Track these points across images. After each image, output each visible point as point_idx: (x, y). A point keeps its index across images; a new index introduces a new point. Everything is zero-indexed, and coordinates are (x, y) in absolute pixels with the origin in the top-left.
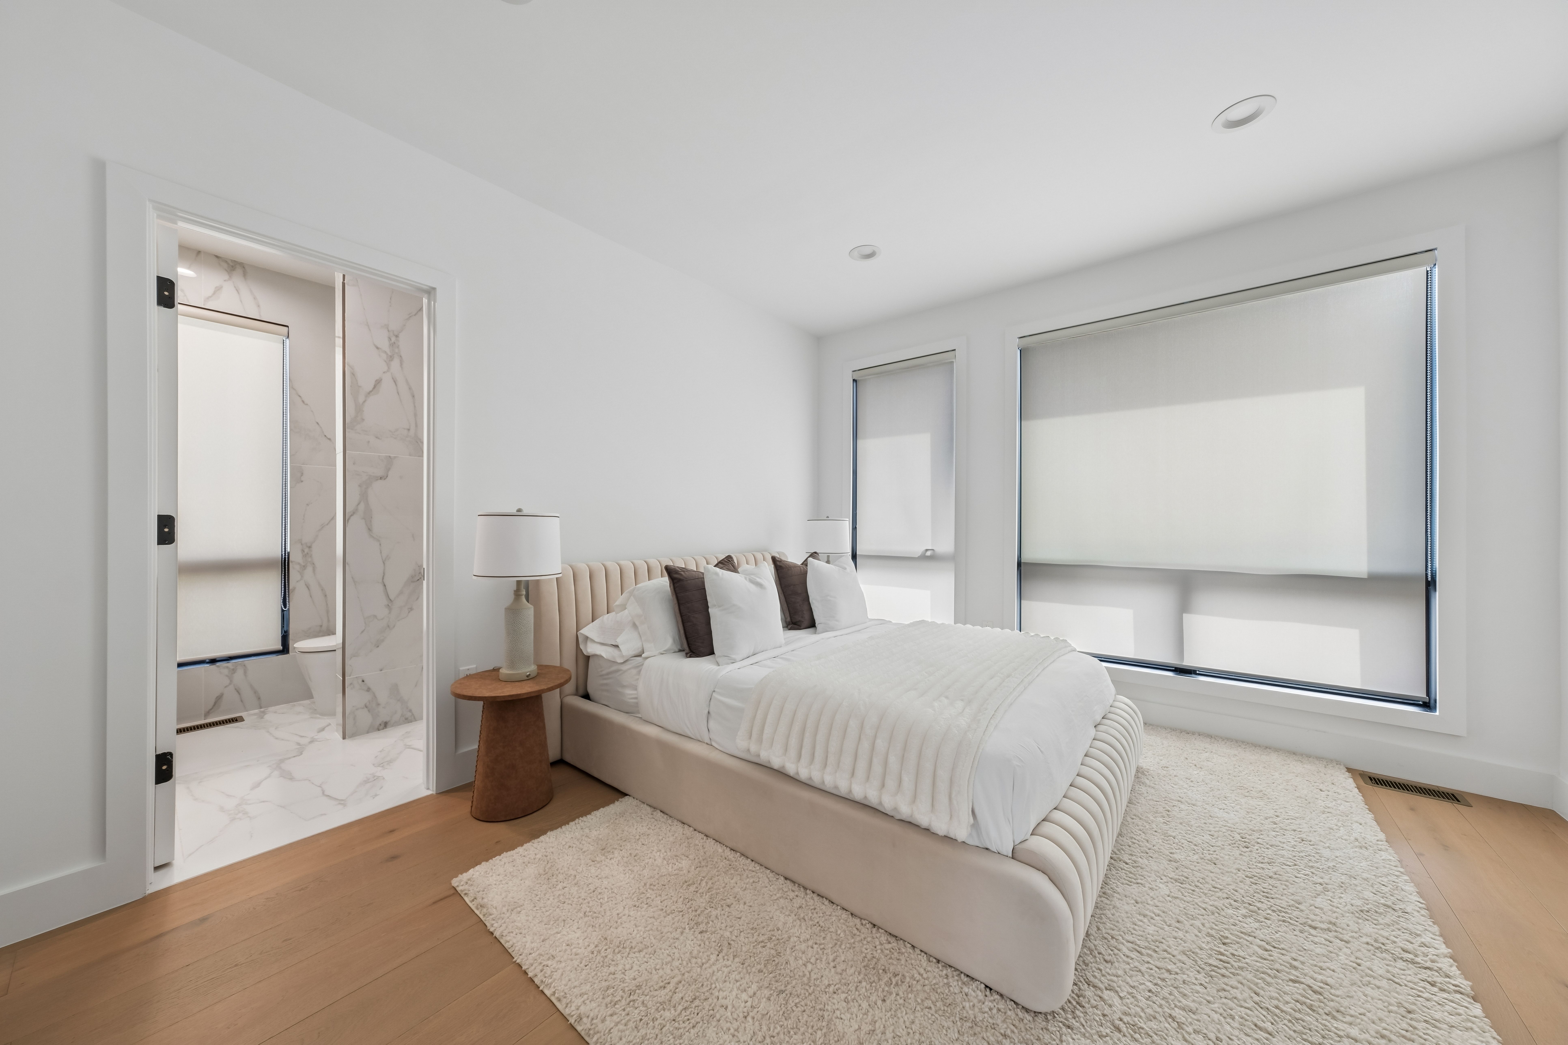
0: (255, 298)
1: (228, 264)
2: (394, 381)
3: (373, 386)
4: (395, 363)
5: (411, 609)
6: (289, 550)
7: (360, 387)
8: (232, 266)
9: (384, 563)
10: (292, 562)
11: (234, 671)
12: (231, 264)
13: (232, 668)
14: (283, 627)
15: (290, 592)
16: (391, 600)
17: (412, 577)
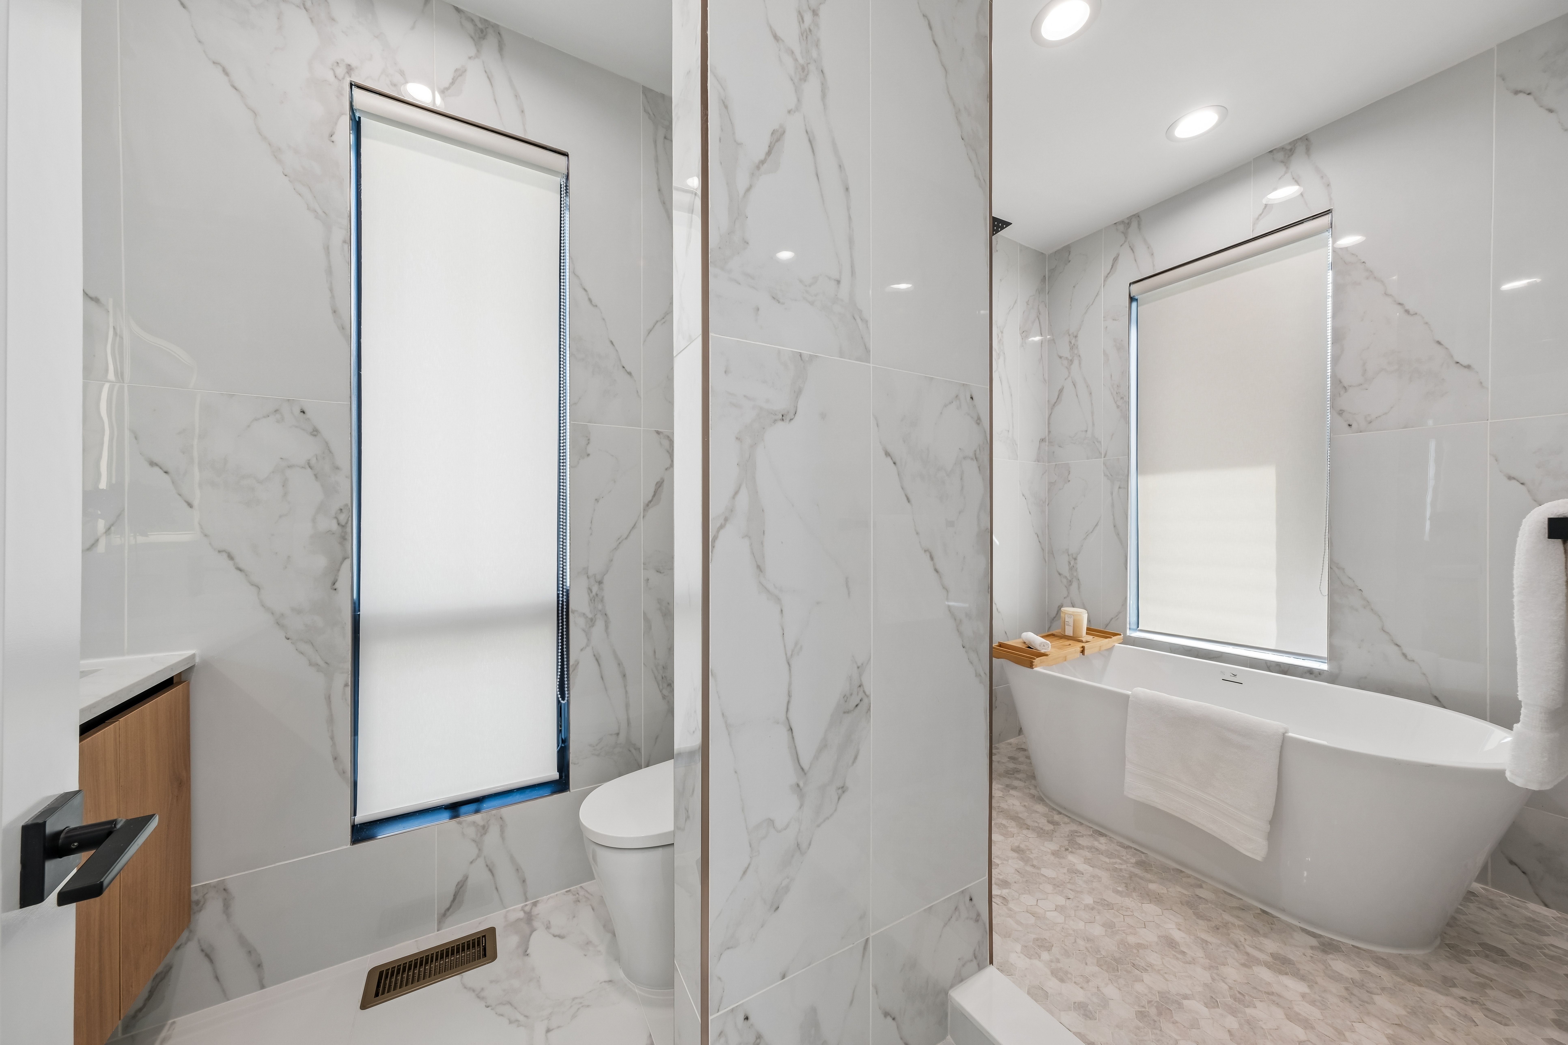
0: (517, 96)
1: (475, 25)
2: (810, 141)
3: (766, 149)
4: (812, 87)
5: (843, 789)
6: (568, 585)
7: (739, 144)
8: (482, 31)
9: (789, 664)
10: (573, 612)
11: (484, 829)
12: (480, 25)
13: (481, 823)
14: (559, 732)
15: (571, 669)
16: (802, 769)
17: (846, 698)
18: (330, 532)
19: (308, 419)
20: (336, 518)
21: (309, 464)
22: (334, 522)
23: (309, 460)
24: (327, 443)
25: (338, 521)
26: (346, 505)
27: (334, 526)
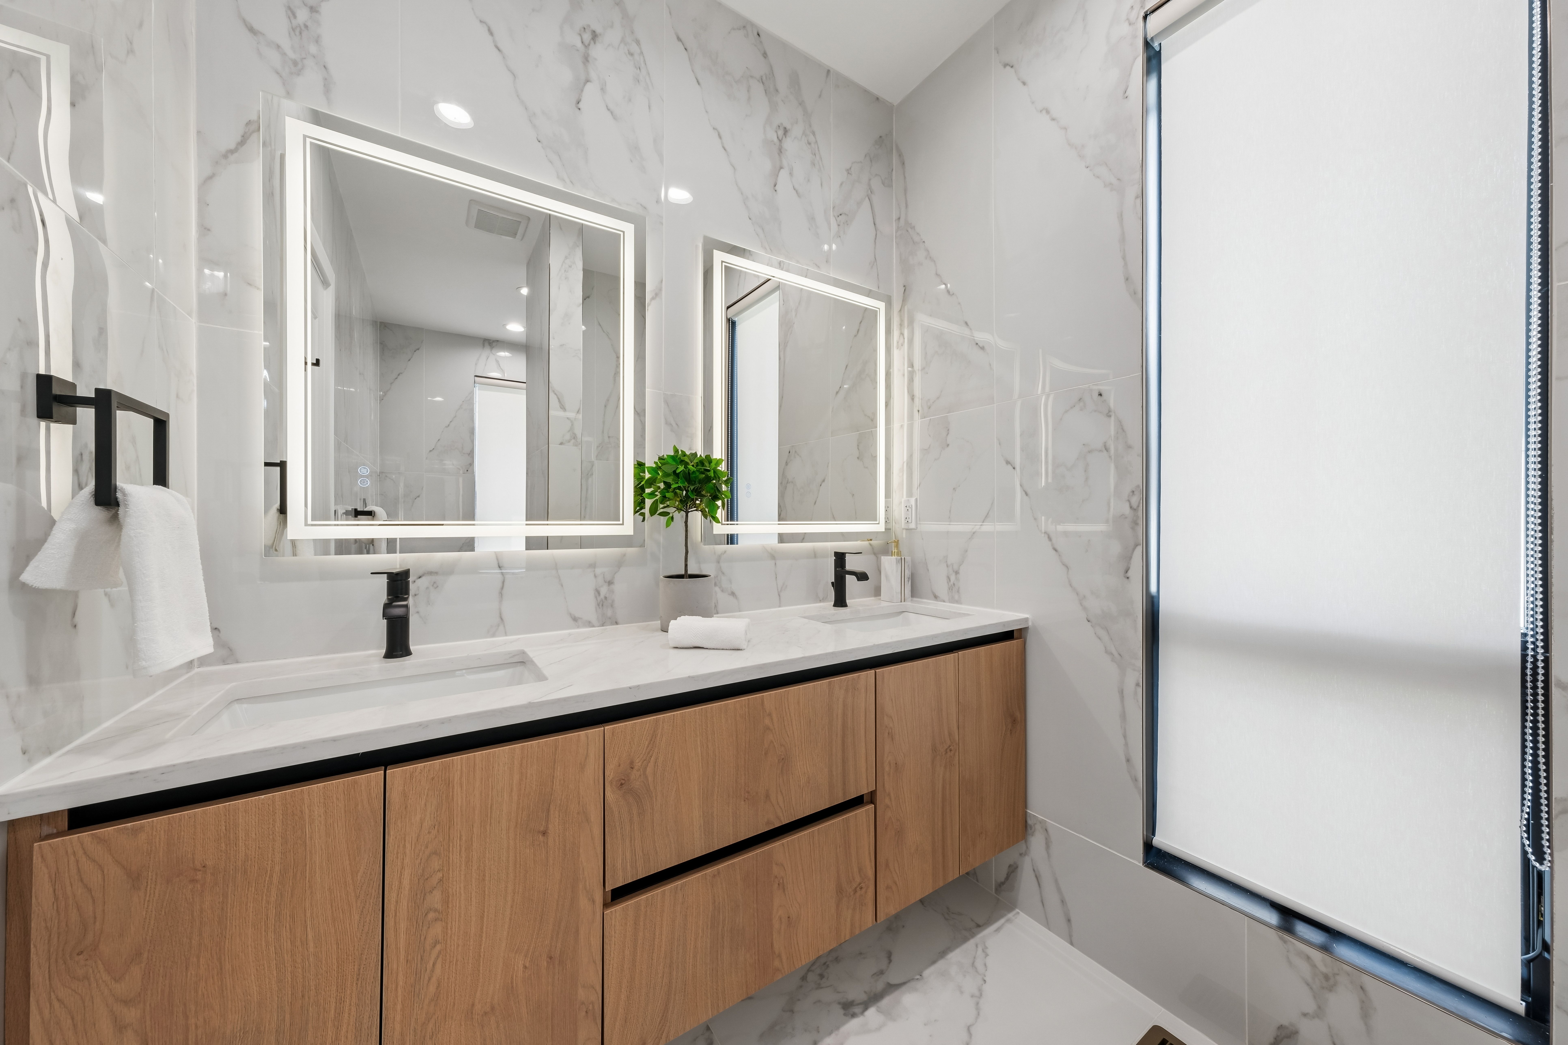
18: (1123, 516)
19: (1105, 401)
20: (1129, 501)
21: (1105, 446)
22: (1127, 505)
23: (1105, 443)
24: (1120, 422)
25: (1130, 504)
26: (1138, 486)
27: (1127, 510)
